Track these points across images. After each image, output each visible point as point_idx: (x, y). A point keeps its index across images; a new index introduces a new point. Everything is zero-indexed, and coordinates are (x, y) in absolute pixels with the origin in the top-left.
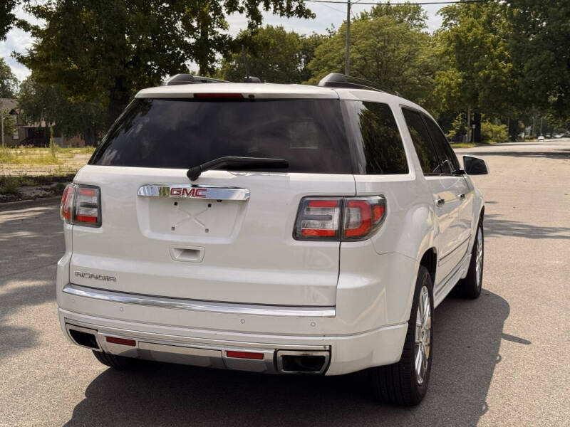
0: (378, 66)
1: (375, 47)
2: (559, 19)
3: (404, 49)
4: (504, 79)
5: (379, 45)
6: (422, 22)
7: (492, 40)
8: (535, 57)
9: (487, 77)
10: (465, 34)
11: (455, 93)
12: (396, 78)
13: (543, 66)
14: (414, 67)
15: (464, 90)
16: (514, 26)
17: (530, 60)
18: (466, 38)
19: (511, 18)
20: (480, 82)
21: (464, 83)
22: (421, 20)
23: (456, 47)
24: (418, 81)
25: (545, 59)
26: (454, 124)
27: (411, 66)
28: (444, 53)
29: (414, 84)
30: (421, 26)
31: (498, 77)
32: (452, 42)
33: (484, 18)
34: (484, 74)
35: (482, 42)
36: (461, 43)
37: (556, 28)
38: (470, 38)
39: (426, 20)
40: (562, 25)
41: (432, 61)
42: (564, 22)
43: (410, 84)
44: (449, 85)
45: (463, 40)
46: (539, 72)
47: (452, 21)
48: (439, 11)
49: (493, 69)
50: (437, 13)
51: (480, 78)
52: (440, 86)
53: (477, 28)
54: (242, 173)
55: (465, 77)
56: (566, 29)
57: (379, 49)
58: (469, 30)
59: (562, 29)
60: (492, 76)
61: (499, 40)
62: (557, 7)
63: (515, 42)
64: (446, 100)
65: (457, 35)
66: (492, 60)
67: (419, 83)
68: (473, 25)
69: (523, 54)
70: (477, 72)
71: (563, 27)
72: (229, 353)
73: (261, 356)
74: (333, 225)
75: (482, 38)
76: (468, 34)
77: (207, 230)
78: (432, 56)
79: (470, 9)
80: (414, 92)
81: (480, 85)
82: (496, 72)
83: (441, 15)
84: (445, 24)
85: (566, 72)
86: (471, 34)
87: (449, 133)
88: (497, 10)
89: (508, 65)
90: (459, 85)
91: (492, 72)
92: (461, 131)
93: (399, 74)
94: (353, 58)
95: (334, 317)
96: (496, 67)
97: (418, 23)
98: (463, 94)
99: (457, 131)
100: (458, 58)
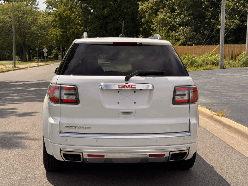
0: (19, 25)
1: (18, 16)
2: (101, 9)
3: (31, 18)
4: (80, 33)
5: (20, 16)
6: (37, 6)
7: (74, 17)
8: (93, 24)
9: (74, 32)
10: (63, 13)
11: (59, 38)
12: (29, 31)
13: (96, 28)
14: (36, 26)
15: (63, 38)
16: (83, 11)
17: (90, 26)
18: (63, 15)
19: (81, 7)
20: (70, 34)
21: (62, 34)
22: (36, 5)
23: (59, 19)
24: (39, 33)
25: (97, 26)
26: (53, 52)
27: (35, 26)
28: (53, 21)
29: (37, 34)
30: (36, 8)
31: (78, 32)
32: (57, 16)
33: (69, 7)
34: (72, 31)
35: (70, 17)
36: (61, 17)
37: (100, 13)
38: (64, 15)
39: (38, 6)
40: (102, 12)
41: (45, 24)
42: (103, 11)
43: (35, 34)
44: (56, 35)
45: (62, 16)
46: (94, 31)
47: (50, 7)
48: (44, 2)
49: (76, 29)
50: (44, 3)
51: (70, 32)
52: (52, 36)
53: (67, 11)
54: (148, 77)
55: (63, 32)
56: (104, 14)
57: (20, 17)
58: (64, 12)
59: (102, 14)
60: (76, 32)
61: (76, 17)
62: (99, 4)
63: (84, 18)
64: (56, 42)
65: (59, 13)
66: (75, 25)
67: (39, 34)
68: (65, 10)
69: (88, 23)
70: (69, 30)
71: (103, 13)
72: (150, 155)
73: (164, 155)
74: (186, 98)
75: (70, 15)
76: (64, 13)
77: (135, 103)
78: (44, 22)
79: (62, 2)
80: (37, 37)
81: (70, 36)
82: (77, 30)
83: (45, 3)
84: (47, 8)
85: (104, 31)
86: (65, 13)
87: (51, 56)
88: (73, 4)
89: (81, 27)
90: (61, 35)
91: (76, 30)
92: (56, 55)
93: (29, 29)
94: (7, 20)
95: (191, 135)
96: (77, 28)
97: (35, 7)
98: (63, 39)
99: (54, 55)
100: (60, 24)
